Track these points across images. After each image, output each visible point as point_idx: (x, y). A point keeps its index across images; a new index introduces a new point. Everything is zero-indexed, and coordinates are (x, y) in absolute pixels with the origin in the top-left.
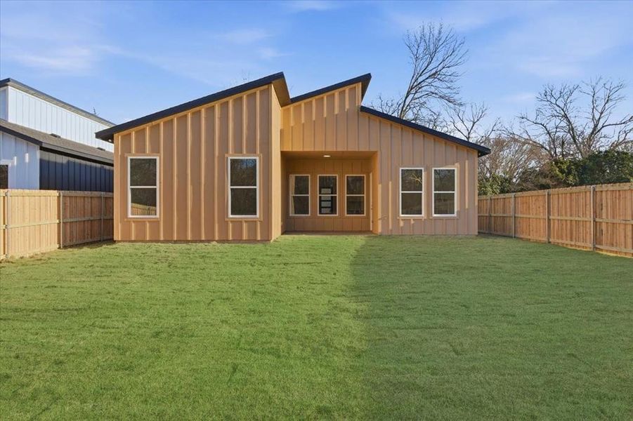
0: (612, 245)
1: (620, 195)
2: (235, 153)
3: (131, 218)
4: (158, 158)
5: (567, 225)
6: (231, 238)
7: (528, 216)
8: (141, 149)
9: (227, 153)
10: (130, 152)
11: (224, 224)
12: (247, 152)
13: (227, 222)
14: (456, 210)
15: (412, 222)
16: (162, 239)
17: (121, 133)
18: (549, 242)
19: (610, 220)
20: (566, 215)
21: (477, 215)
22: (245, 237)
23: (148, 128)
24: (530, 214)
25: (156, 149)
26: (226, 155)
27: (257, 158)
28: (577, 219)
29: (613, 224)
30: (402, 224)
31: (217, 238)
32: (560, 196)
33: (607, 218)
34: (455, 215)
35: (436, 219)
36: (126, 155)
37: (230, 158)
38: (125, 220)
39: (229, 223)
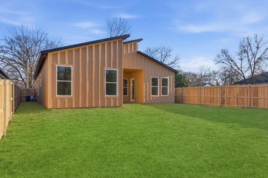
0: (229, 104)
1: (232, 89)
2: (108, 67)
3: (58, 97)
4: (72, 67)
5: (208, 98)
6: (106, 106)
7: (189, 96)
8: (63, 62)
9: (105, 67)
10: (57, 63)
11: (103, 99)
12: (113, 67)
13: (104, 98)
14: (168, 94)
15: (155, 98)
16: (74, 107)
17: (52, 53)
18: (200, 104)
19: (228, 96)
20: (208, 95)
21: (174, 95)
22: (112, 105)
23: (67, 51)
24: (190, 95)
25: (71, 63)
26: (104, 68)
27: (117, 70)
28: (213, 96)
29: (229, 98)
30: (151, 99)
31: (100, 106)
32: (205, 89)
33: (227, 96)
34: (168, 95)
35: (163, 97)
36: (55, 64)
37: (106, 69)
38: (55, 98)
39: (105, 98)
